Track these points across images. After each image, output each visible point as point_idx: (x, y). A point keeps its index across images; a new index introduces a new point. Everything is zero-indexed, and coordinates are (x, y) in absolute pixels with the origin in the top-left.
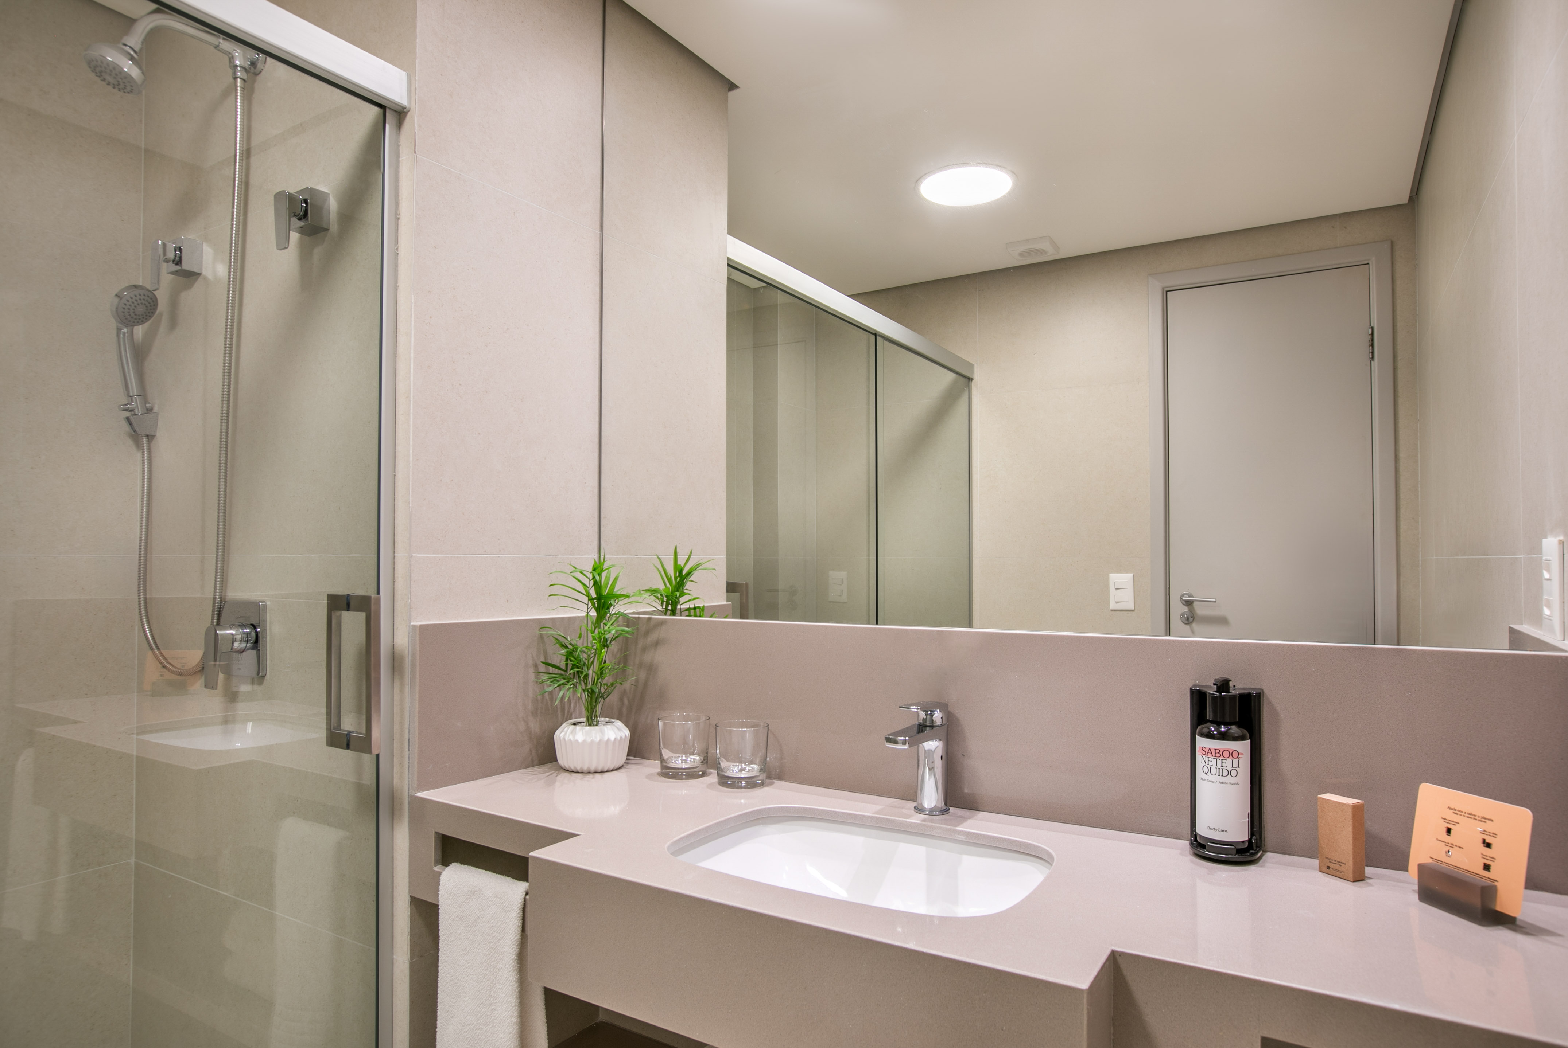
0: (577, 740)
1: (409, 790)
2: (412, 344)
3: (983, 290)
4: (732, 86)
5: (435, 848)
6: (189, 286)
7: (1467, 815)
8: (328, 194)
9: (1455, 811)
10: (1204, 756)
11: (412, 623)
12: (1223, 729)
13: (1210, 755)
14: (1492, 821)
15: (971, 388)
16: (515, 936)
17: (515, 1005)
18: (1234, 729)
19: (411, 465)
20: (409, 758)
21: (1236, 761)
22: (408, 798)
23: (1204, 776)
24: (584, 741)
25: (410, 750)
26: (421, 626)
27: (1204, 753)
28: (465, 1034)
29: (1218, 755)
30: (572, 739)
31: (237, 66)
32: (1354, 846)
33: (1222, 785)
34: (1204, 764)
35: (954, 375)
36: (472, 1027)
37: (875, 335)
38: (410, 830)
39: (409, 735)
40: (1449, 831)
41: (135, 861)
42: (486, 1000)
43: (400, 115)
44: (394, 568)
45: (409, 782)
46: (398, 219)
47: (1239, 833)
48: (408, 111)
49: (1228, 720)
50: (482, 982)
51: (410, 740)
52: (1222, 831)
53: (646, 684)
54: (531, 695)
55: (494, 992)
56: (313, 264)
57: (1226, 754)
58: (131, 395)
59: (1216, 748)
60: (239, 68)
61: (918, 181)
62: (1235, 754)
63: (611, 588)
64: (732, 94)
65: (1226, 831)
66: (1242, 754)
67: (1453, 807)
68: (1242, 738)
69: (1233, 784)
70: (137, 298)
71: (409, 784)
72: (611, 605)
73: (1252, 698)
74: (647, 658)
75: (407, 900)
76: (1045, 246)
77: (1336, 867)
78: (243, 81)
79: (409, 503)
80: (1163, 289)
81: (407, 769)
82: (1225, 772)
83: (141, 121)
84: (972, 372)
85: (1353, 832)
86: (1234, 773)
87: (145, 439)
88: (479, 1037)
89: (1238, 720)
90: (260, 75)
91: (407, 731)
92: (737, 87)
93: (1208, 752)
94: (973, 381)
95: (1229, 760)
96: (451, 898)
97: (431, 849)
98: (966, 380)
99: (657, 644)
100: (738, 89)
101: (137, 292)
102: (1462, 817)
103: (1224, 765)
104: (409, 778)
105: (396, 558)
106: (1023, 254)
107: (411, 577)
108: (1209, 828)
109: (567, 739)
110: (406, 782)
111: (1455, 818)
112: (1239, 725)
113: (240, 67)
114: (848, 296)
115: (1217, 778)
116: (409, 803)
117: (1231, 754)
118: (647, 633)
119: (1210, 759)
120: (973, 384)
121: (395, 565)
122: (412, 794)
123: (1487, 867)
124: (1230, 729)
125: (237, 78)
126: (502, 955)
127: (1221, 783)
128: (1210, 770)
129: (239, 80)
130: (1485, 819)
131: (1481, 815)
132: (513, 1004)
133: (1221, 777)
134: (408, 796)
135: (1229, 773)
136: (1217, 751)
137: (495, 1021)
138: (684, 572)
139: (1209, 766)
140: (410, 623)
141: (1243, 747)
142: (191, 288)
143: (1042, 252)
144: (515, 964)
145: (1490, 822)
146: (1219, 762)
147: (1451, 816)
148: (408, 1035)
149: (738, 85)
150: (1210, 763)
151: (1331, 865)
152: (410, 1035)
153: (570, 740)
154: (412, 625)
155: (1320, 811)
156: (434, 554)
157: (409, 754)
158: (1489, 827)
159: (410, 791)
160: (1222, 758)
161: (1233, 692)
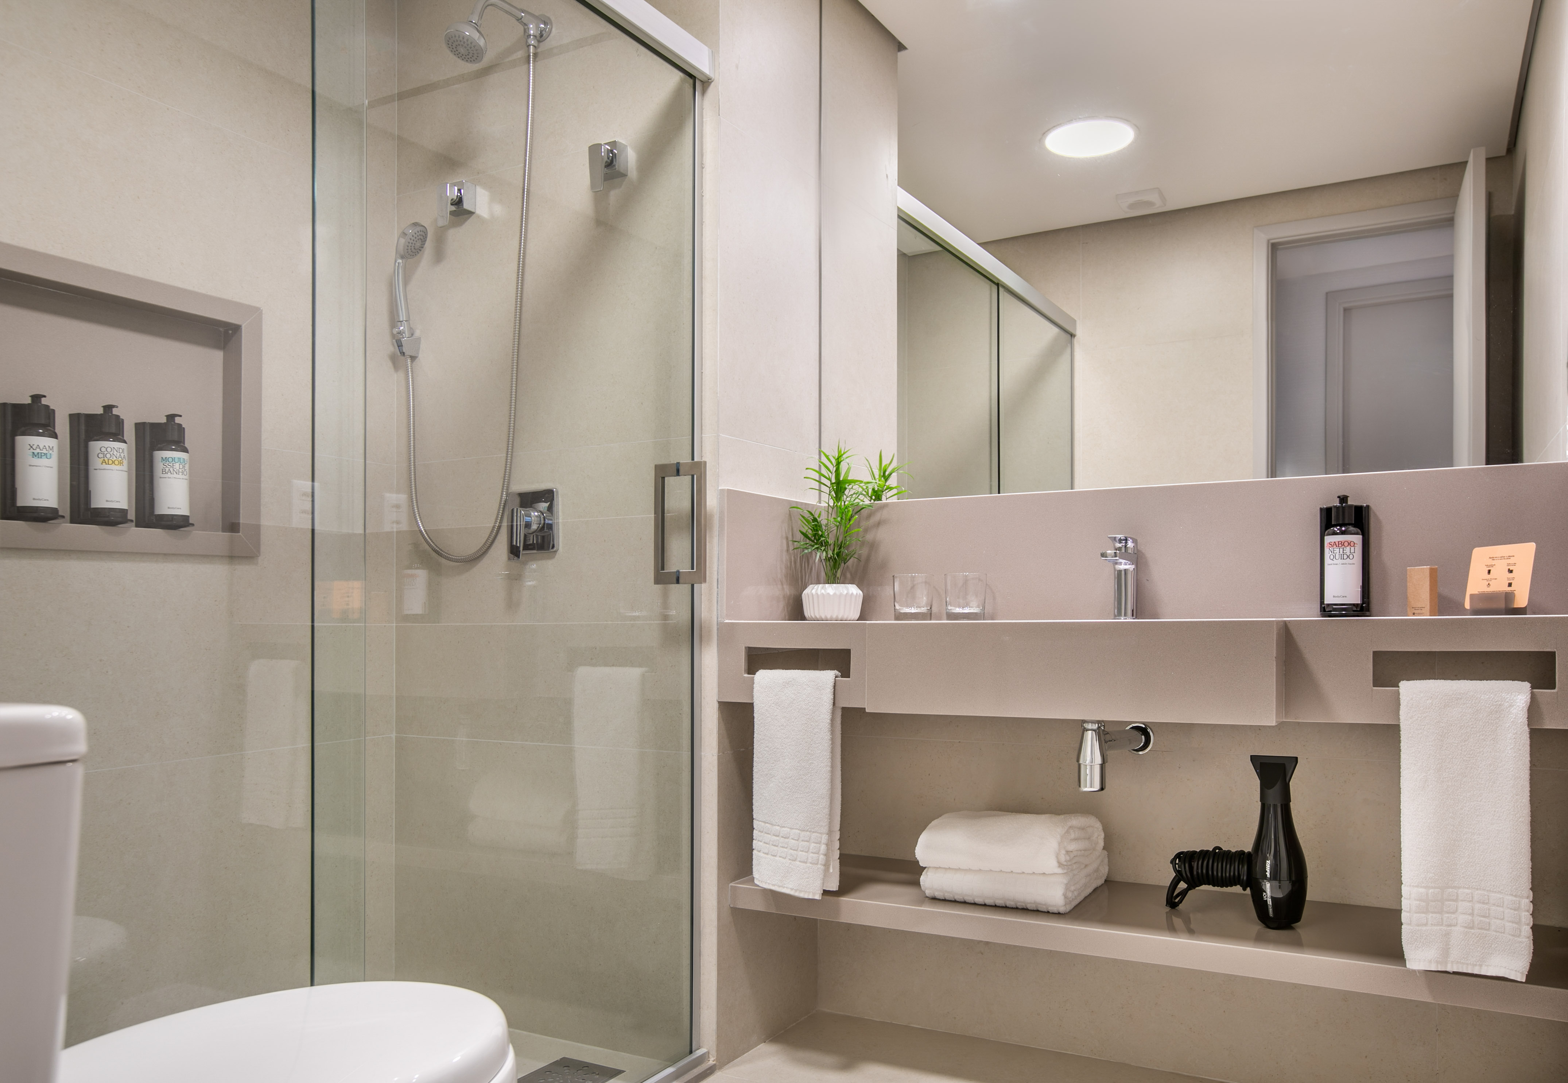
0: (828, 593)
1: (717, 619)
2: (719, 267)
3: (1087, 243)
4: (901, 47)
5: (745, 660)
6: (460, 224)
7: (1500, 558)
8: (627, 146)
9: (1493, 558)
10: (1331, 548)
11: (719, 488)
12: (1343, 529)
13: (1335, 546)
14: (1514, 556)
15: (1074, 345)
16: (830, 706)
17: (829, 758)
18: (1351, 528)
19: (718, 363)
20: (718, 594)
21: (1352, 548)
22: (717, 625)
23: (1331, 562)
24: (835, 594)
25: (719, 587)
26: (728, 489)
27: (1331, 546)
28: (787, 785)
29: (1340, 545)
30: (824, 593)
31: (530, 35)
32: (1431, 595)
33: (1343, 565)
34: (1331, 553)
35: (1056, 330)
36: (794, 778)
37: (998, 285)
38: (718, 651)
39: (718, 575)
40: (1489, 572)
41: (396, 736)
42: (805, 757)
43: (703, 84)
44: (702, 446)
45: (717, 612)
46: (703, 168)
47: (1354, 597)
48: (712, 82)
49: (1346, 522)
50: (801, 744)
51: (719, 580)
52: (1343, 597)
53: (868, 560)
54: (784, 561)
55: (811, 751)
56: (609, 204)
57: (1346, 544)
58: (401, 320)
59: (1339, 540)
60: (532, 37)
61: (1044, 134)
62: (1352, 544)
63: (846, 475)
64: (901, 54)
65: (1346, 597)
66: (1357, 544)
67: (1492, 557)
68: (1357, 534)
69: (1350, 564)
70: (416, 236)
71: (718, 615)
72: (846, 489)
73: (1364, 509)
74: (869, 537)
75: (716, 706)
76: (1154, 198)
77: (1419, 611)
78: (534, 48)
79: (717, 393)
80: (1268, 241)
81: (716, 603)
82: (1345, 557)
83: (395, 75)
84: (1075, 329)
85: (1430, 585)
86: (1351, 557)
87: (409, 360)
88: (800, 784)
89: (1353, 523)
90: (543, 42)
91: (716, 573)
92: (905, 48)
93: (1332, 545)
94: (1076, 338)
95: (1348, 548)
96: (766, 690)
97: (741, 661)
98: (1069, 336)
99: (879, 524)
100: (906, 51)
101: (419, 228)
102: (1497, 560)
103: (1344, 551)
104: (717, 610)
105: (703, 438)
106: (1132, 206)
107: (719, 452)
108: (1334, 597)
109: (819, 593)
110: (715, 613)
111: (1493, 562)
112: (1355, 526)
113: (533, 35)
114: (978, 244)
115: (1340, 561)
116: (718, 629)
117: (1349, 544)
118: (869, 516)
119: (1335, 549)
120: (1075, 340)
121: (703, 443)
122: (722, 621)
123: (1510, 585)
124: (1348, 528)
125: (530, 45)
126: (817, 722)
127: (1343, 564)
128: (1335, 557)
129: (532, 46)
130: (1510, 556)
131: (1508, 555)
132: (828, 757)
133: (1342, 560)
134: (717, 623)
135: (1348, 557)
136: (1340, 543)
137: (812, 772)
138: (887, 473)
139: (1334, 554)
140: (718, 488)
141: (1357, 539)
142: (461, 225)
143: (1150, 204)
144: (829, 727)
145: (1513, 557)
146: (1341, 550)
147: (1491, 562)
148: (717, 812)
149: (907, 47)
150: (1335, 552)
151: (1416, 612)
152: (718, 812)
153: (823, 593)
154: (720, 489)
155: (1408, 577)
156: (730, 436)
157: (718, 591)
158: (1511, 561)
159: (719, 620)
160: (1343, 547)
161: (1349, 503)
